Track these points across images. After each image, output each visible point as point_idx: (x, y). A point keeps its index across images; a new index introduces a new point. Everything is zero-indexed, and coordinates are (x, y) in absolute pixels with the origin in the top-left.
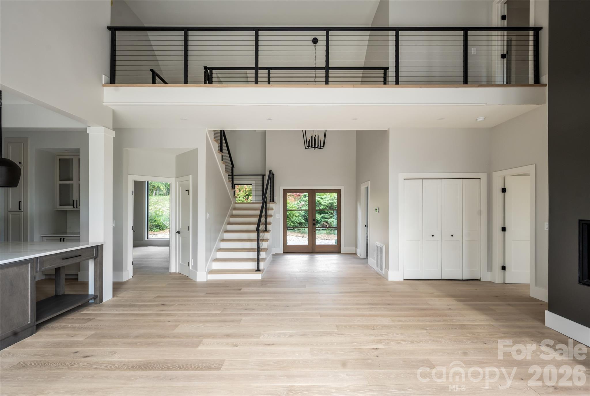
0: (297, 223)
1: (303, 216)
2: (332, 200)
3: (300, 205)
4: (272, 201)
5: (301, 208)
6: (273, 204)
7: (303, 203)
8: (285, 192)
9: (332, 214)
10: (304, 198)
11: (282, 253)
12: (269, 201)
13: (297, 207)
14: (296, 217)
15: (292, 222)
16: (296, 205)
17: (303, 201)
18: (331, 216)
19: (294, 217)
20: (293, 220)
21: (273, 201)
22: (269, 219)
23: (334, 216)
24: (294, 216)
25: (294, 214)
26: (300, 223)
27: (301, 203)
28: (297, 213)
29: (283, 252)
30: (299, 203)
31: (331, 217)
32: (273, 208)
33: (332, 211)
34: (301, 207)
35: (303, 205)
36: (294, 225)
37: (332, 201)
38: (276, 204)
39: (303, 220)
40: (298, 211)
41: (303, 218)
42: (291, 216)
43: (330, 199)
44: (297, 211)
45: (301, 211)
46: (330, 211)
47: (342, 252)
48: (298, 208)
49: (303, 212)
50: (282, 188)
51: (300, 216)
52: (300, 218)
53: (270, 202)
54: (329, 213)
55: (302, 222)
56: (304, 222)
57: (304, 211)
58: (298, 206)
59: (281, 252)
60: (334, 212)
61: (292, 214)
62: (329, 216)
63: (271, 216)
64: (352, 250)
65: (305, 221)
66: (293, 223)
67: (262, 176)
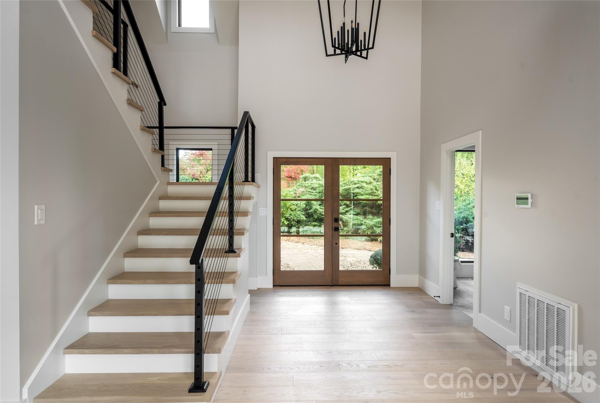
0: (294, 220)
1: (303, 209)
2: (347, 185)
3: (297, 193)
4: (250, 179)
5: (299, 197)
6: (251, 186)
7: (303, 189)
8: (278, 162)
9: (348, 206)
10: (303, 182)
11: (271, 286)
12: (244, 180)
13: (294, 195)
14: (292, 211)
15: (287, 219)
16: (292, 193)
17: (302, 186)
18: (347, 209)
19: (289, 212)
20: (287, 215)
21: (253, 180)
22: (239, 222)
23: (351, 209)
24: (289, 210)
25: (290, 206)
26: (298, 220)
27: (299, 189)
28: (294, 205)
29: (274, 286)
30: (296, 189)
31: (347, 211)
32: (252, 196)
33: (348, 203)
34: (299, 195)
35: (303, 192)
36: (288, 224)
37: (347, 187)
38: (259, 187)
39: (304, 216)
40: (295, 202)
41: (303, 213)
42: (285, 209)
43: (344, 184)
44: (293, 202)
45: (299, 202)
46: (345, 202)
47: (391, 286)
48: (295, 197)
49: (302, 203)
50: (271, 155)
51: (298, 209)
52: (298, 212)
53: (246, 180)
54: (344, 205)
55: (302, 219)
56: (305, 219)
57: (304, 202)
58: (295, 193)
59: (269, 284)
60: (351, 203)
61: (286, 207)
62: (343, 209)
63: (245, 214)
64: (413, 281)
65: (306, 217)
66: (288, 221)
67: (230, 130)
